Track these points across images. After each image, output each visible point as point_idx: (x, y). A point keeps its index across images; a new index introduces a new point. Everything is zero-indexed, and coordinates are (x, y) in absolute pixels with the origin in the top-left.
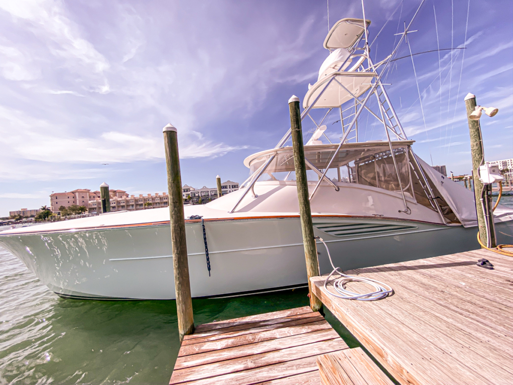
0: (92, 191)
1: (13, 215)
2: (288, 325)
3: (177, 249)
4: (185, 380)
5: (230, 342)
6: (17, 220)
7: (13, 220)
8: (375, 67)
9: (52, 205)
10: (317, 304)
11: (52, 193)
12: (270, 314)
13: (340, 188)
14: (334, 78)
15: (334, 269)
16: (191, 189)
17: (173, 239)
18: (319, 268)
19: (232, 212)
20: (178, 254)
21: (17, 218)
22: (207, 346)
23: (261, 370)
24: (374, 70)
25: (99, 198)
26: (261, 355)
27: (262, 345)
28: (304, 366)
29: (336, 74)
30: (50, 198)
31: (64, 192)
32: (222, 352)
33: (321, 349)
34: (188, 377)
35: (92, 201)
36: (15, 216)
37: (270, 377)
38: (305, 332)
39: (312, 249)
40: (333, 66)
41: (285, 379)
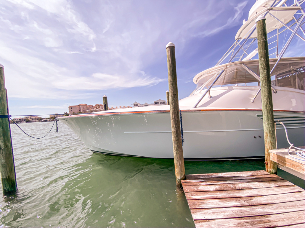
0: (88, 105)
1: (51, 116)
2: (256, 181)
3: (176, 125)
4: (200, 207)
5: (217, 187)
6: (53, 119)
7: (52, 119)
8: (300, 3)
9: (69, 112)
10: (274, 169)
11: (69, 106)
12: (236, 173)
13: (277, 91)
14: (268, 12)
15: (290, 145)
16: (139, 104)
17: (173, 118)
18: (276, 143)
19: (195, 107)
20: (176, 128)
21: (53, 118)
22: (201, 188)
23: (256, 207)
24: (299, 5)
25: (91, 109)
26: (250, 198)
27: (244, 191)
28: (290, 207)
29: (270, 9)
30: (68, 108)
31: (75, 105)
32: (216, 192)
33: (295, 197)
34: (202, 205)
35: (88, 110)
36: (52, 117)
37: (267, 213)
38: (274, 186)
39: (272, 130)
40: (264, 5)
41: (280, 214)
